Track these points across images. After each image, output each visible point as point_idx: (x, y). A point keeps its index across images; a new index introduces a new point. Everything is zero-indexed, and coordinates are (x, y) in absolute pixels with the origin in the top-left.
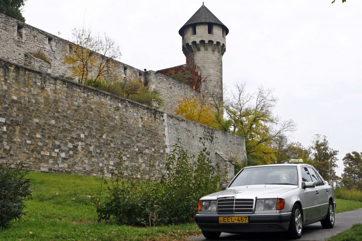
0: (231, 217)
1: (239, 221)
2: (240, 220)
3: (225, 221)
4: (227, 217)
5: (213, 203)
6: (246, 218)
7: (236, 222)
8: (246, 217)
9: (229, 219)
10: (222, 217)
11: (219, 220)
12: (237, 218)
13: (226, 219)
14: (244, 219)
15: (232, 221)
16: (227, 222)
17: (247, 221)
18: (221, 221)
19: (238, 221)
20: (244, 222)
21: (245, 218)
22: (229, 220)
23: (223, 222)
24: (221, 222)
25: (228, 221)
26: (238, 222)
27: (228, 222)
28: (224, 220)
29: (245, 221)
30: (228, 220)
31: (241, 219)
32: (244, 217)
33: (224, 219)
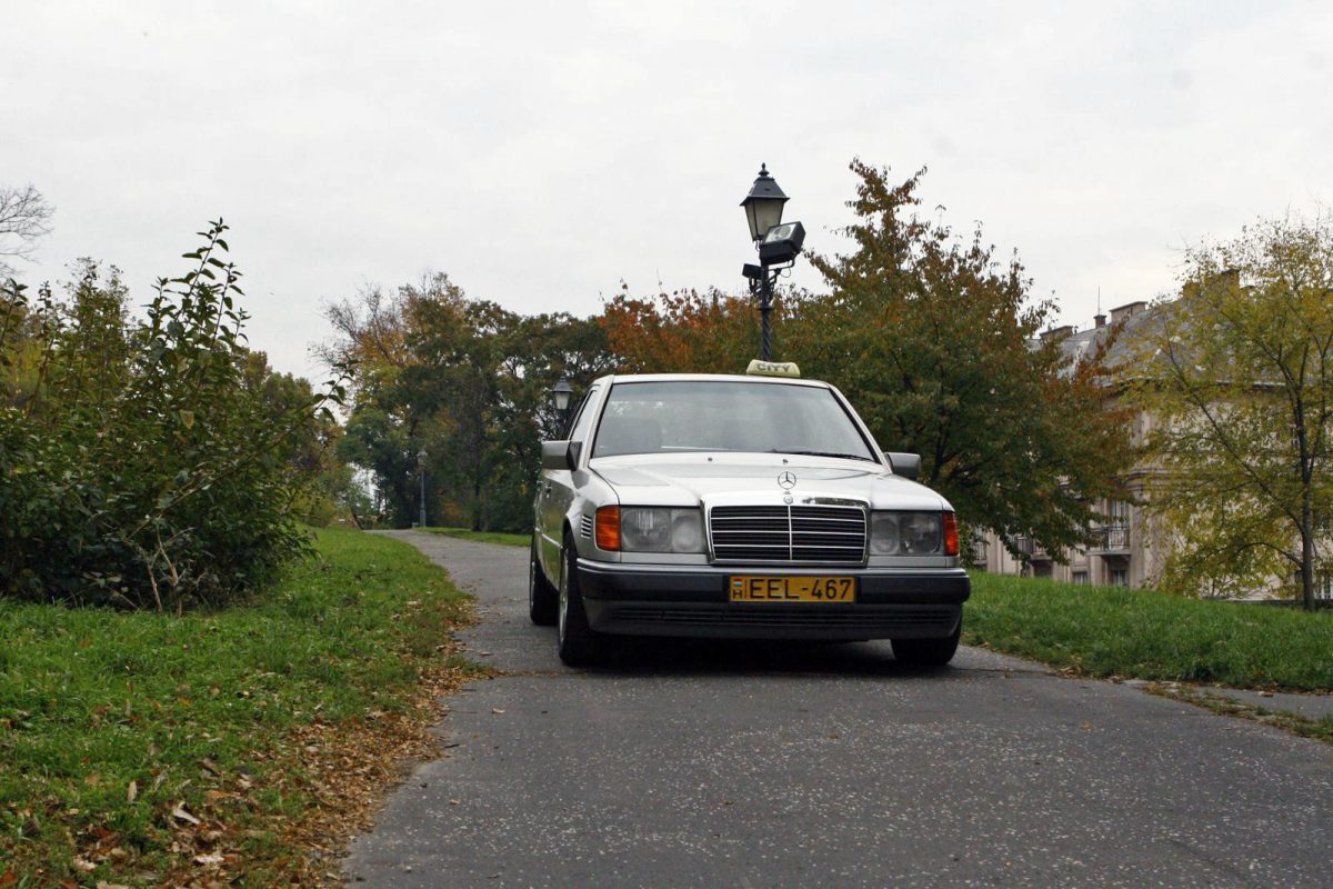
0: (784, 579)
1: (819, 595)
2: (824, 593)
3: (756, 593)
4: (766, 579)
5: (680, 520)
6: (845, 584)
7: (806, 598)
8: (849, 582)
9: (774, 585)
10: (744, 579)
11: (733, 588)
12: (810, 583)
13: (764, 585)
14: (840, 589)
15: (787, 597)
16: (766, 600)
17: (850, 597)
18: (741, 594)
19: (813, 594)
20: (837, 600)
21: (842, 582)
22: (776, 589)
23: (749, 600)
24: (738, 599)
25: (773, 594)
26: (815, 599)
27: (770, 597)
28: (753, 589)
29: (842, 597)
30: (770, 589)
31: (828, 588)
32: (838, 580)
33: (756, 585)
